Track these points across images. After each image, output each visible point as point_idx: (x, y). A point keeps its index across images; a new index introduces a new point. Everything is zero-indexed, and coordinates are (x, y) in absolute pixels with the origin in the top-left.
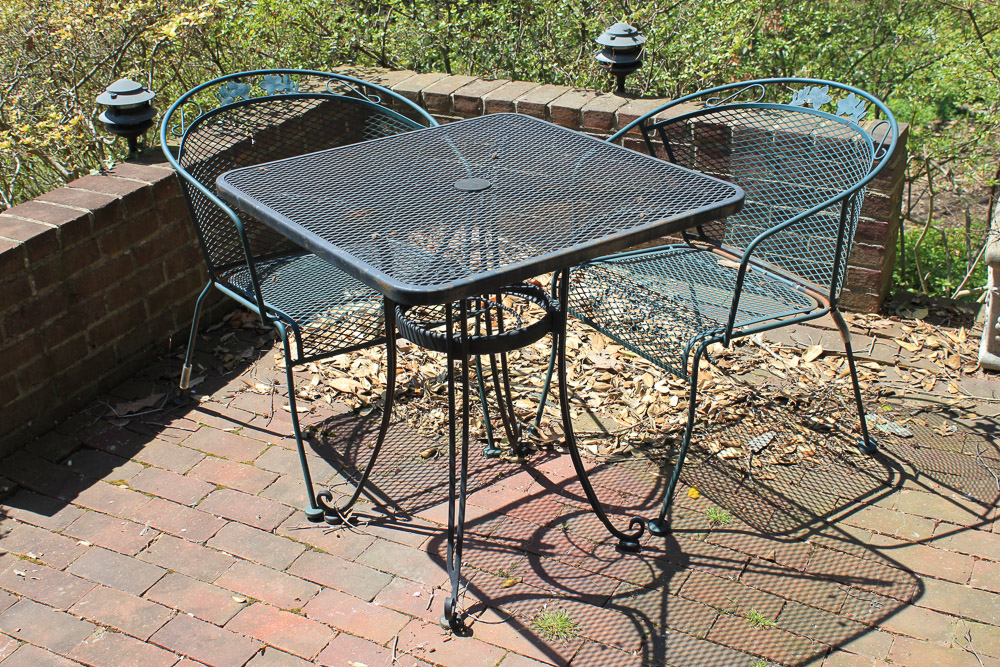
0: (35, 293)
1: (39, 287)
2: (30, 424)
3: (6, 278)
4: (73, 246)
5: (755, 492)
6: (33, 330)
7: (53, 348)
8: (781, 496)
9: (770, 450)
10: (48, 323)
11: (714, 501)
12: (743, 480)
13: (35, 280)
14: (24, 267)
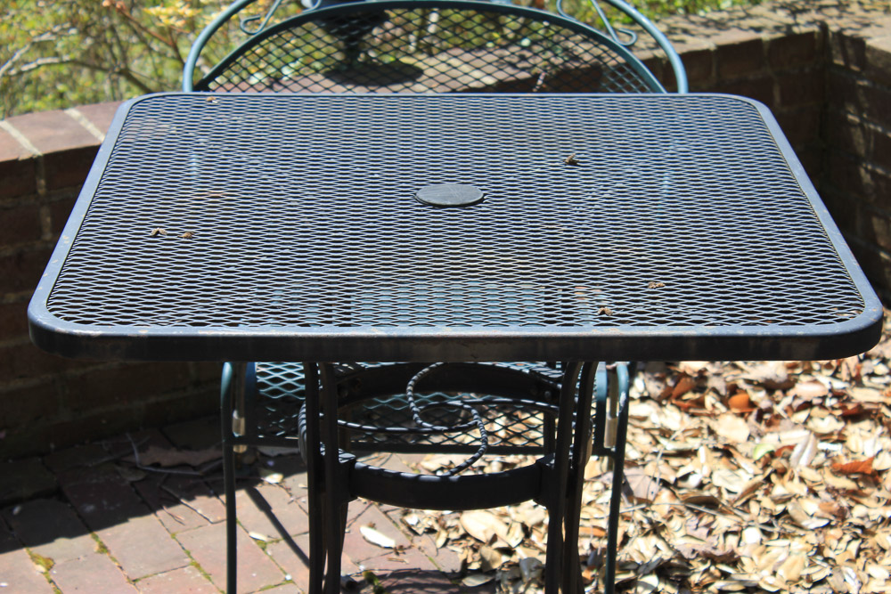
13: (49, 220)
14: (35, 192)
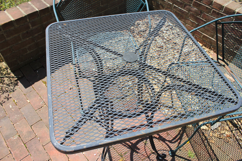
0: (31, 28)
1: (32, 26)
2: (32, 58)
3: (21, 24)
4: (44, 15)
5: (206, 147)
6: (31, 37)
7: (38, 41)
8: (213, 151)
9: (217, 130)
10: (36, 35)
11: (192, 147)
12: (204, 140)
13: (31, 25)
14: (27, 21)
